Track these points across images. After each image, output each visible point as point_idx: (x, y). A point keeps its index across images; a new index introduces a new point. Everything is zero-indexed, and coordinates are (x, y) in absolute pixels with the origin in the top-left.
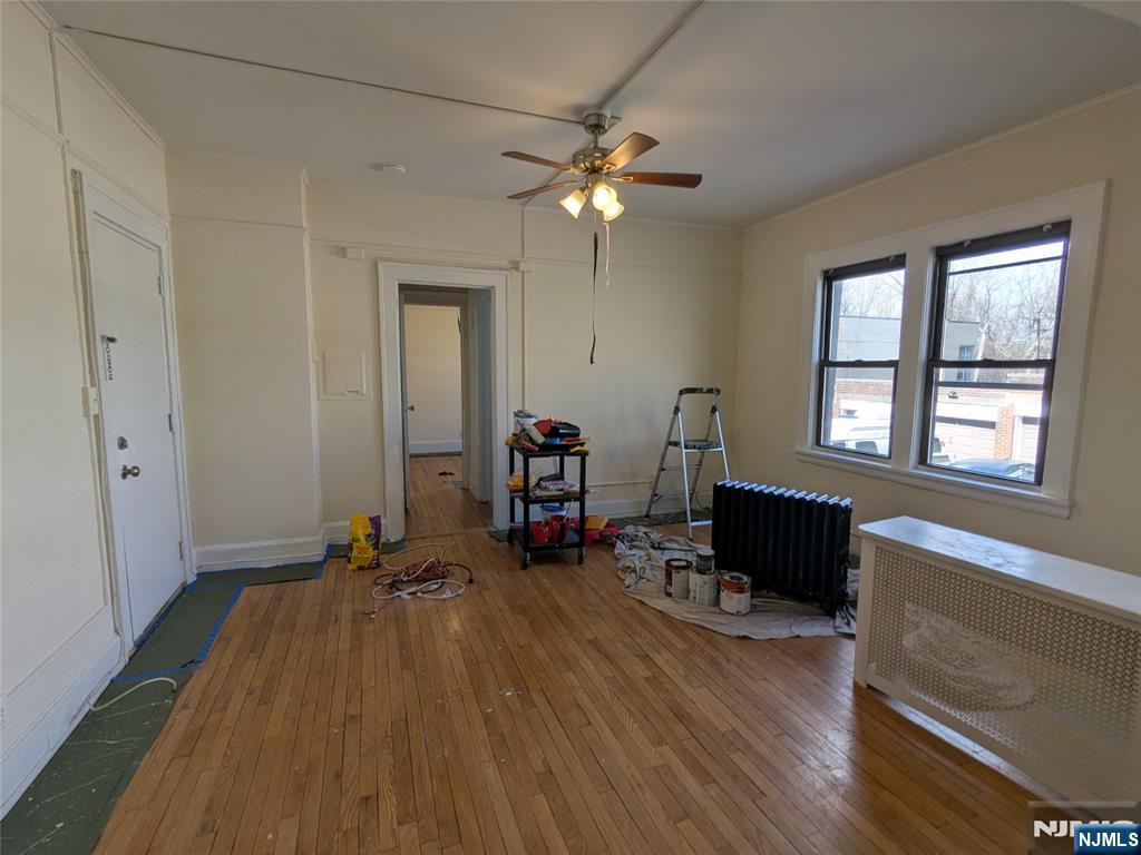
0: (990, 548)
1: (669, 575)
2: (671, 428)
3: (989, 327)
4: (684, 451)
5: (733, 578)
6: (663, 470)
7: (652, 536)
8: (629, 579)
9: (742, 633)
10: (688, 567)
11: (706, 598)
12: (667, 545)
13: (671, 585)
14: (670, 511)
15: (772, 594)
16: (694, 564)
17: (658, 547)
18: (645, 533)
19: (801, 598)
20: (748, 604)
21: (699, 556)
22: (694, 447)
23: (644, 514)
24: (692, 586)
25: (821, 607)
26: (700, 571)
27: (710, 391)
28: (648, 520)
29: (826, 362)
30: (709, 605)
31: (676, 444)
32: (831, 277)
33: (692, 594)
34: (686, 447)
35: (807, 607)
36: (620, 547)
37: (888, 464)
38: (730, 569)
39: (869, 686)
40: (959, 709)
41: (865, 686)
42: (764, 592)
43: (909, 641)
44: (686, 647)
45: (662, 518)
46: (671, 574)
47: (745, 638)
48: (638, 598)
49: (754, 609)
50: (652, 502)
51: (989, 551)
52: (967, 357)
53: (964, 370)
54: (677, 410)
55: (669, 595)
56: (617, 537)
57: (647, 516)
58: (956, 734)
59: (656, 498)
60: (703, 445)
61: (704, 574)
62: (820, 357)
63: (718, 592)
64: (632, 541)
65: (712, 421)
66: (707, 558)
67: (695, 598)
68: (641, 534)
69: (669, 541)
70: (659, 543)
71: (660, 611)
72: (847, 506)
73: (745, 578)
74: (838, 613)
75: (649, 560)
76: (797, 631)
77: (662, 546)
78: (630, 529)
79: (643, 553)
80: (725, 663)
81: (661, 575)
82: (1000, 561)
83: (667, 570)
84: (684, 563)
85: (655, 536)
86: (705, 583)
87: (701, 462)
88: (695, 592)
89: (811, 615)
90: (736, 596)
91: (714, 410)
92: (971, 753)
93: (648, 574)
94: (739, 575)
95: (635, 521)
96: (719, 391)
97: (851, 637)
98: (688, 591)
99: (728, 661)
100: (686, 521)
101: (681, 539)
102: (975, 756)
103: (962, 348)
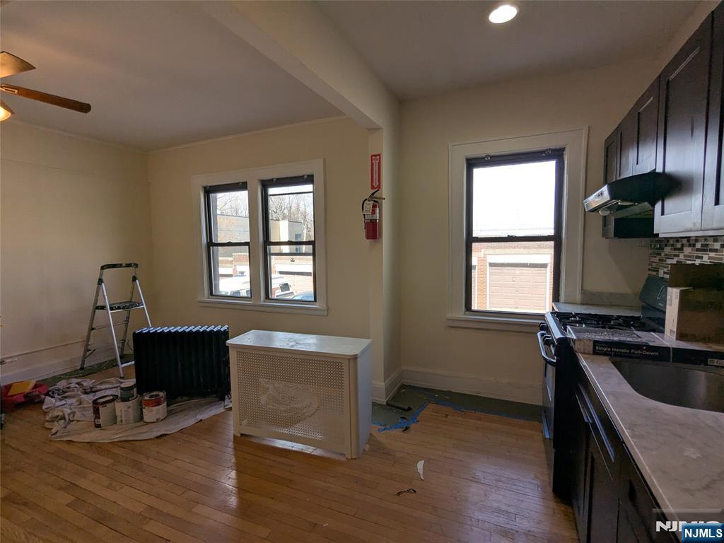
0: (291, 338)
1: (96, 412)
2: (97, 295)
3: (307, 225)
4: (110, 312)
5: (151, 397)
6: (93, 329)
7: (85, 384)
8: (57, 427)
9: (159, 434)
10: (115, 398)
11: (132, 418)
12: (99, 387)
13: (99, 418)
14: (103, 360)
15: (185, 398)
16: (119, 395)
17: (92, 391)
18: (78, 383)
19: (204, 395)
20: (166, 410)
21: (122, 389)
22: (119, 308)
23: (79, 368)
24: (118, 413)
25: (216, 397)
26: (124, 400)
27: (129, 265)
28: (83, 372)
29: (211, 244)
30: (135, 422)
31: (103, 308)
32: (209, 191)
33: (119, 419)
34: (112, 309)
35: (208, 399)
36: (49, 402)
37: (250, 301)
38: (150, 390)
39: (242, 435)
40: (285, 427)
41: (239, 435)
42: (179, 399)
43: (263, 399)
44: (111, 461)
45: (96, 367)
46: (98, 409)
47: (162, 436)
48: (66, 439)
49: (170, 413)
50: (85, 357)
51: (290, 340)
52: (299, 240)
53: (298, 247)
54: (100, 281)
55: (98, 426)
56: (47, 394)
57: (82, 368)
58: (285, 442)
59: (88, 353)
60: (129, 305)
61: (129, 401)
62: (207, 240)
63: (141, 409)
64: (63, 394)
65: (134, 288)
66: (130, 388)
67: (122, 421)
68: (72, 386)
69: (101, 384)
70: (91, 388)
71: (88, 443)
72: (225, 330)
73: (161, 394)
74: (226, 397)
75: (81, 404)
76: (200, 417)
77: (93, 390)
78: (62, 384)
79: (73, 400)
80: (144, 461)
81: (90, 414)
82: (293, 344)
83: (94, 408)
84: (111, 397)
85: (87, 383)
86: (129, 407)
87: (128, 318)
88: (121, 417)
89: (210, 404)
90: (154, 408)
91: (134, 279)
92: (291, 448)
93: (78, 416)
94: (157, 393)
95: (68, 376)
96: (136, 265)
97: (230, 409)
98: (115, 417)
99: (148, 458)
100: (117, 365)
101: (112, 379)
102: (294, 449)
103: (296, 235)
